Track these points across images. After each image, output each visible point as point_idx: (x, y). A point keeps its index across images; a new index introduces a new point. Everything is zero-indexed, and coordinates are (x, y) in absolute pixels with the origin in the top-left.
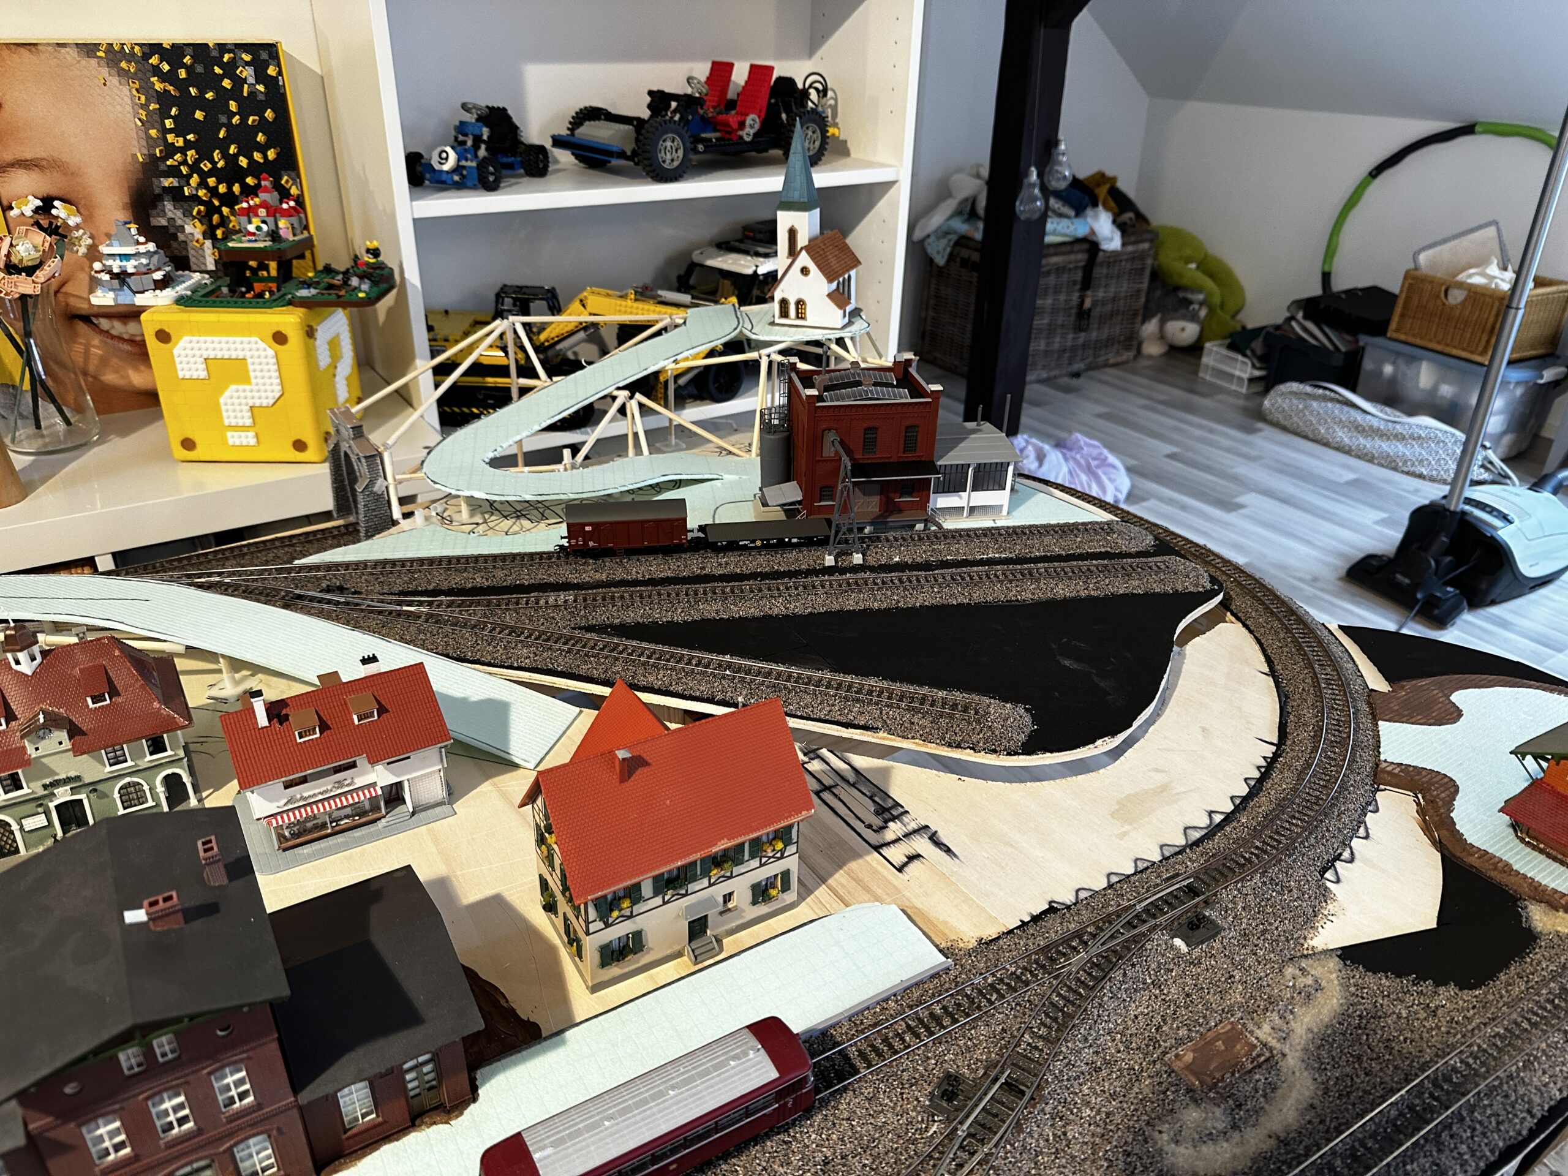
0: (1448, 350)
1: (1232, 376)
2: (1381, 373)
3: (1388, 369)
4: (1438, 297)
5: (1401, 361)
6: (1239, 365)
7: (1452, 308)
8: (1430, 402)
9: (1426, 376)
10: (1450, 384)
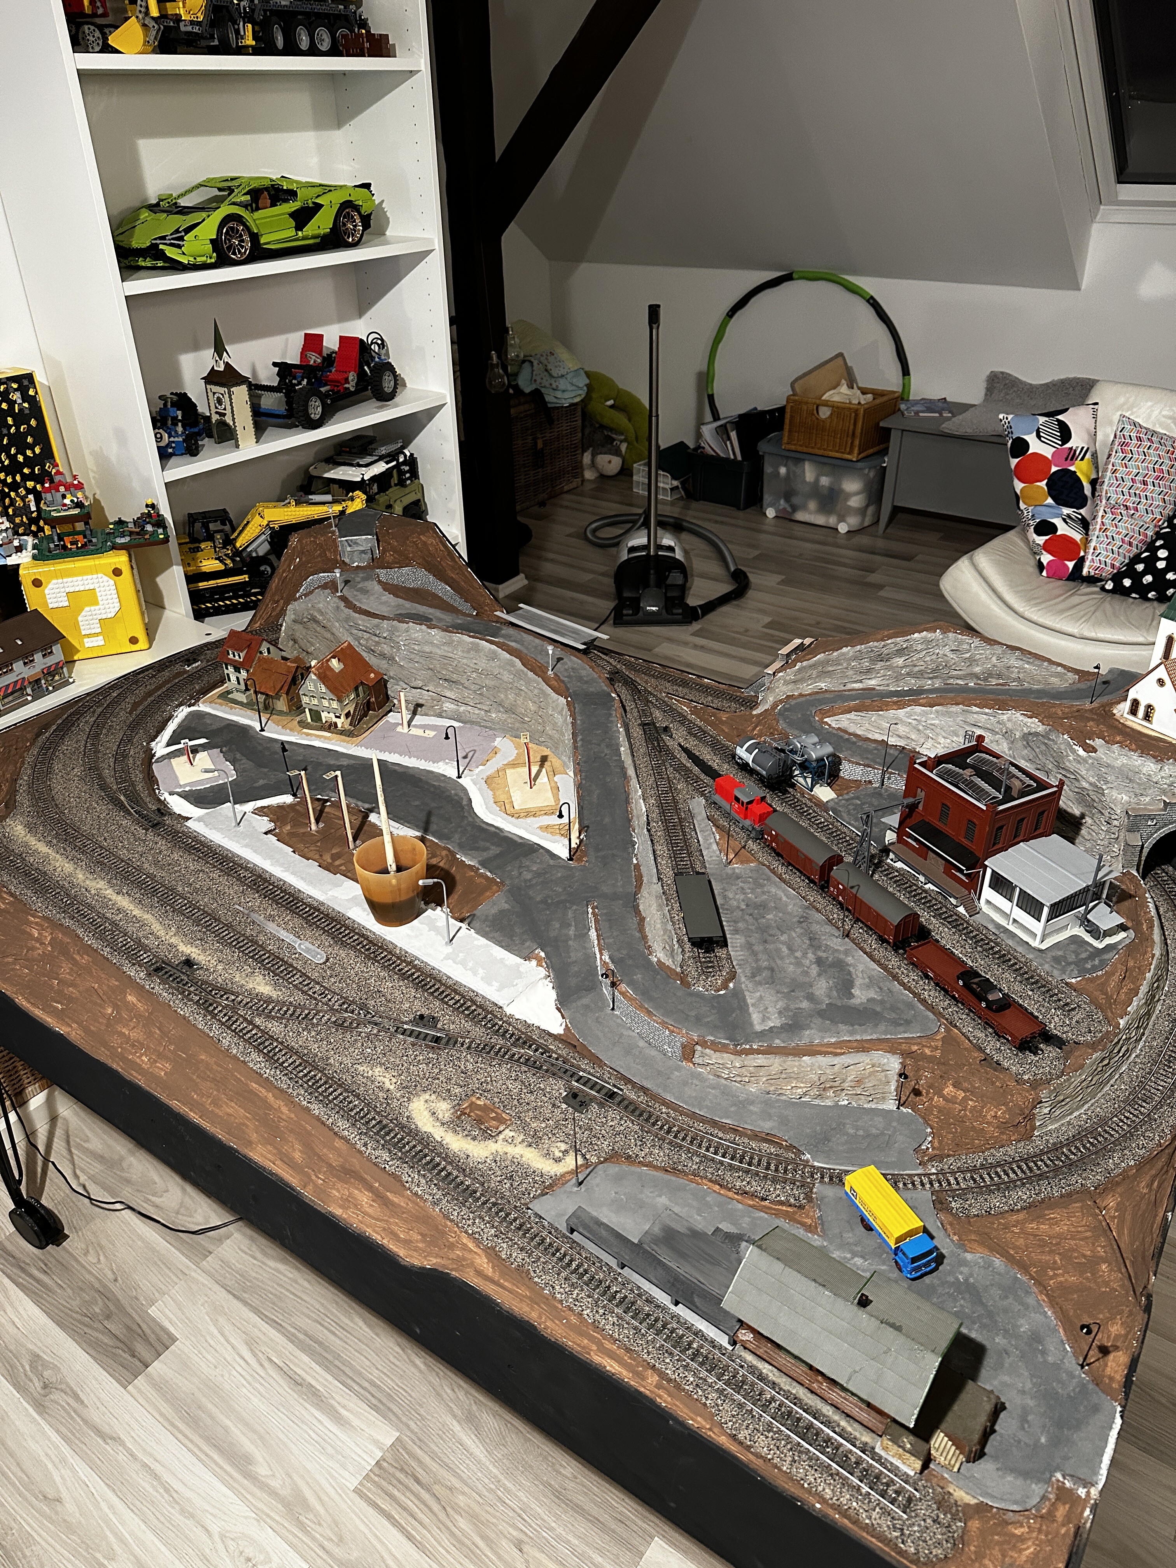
0: (818, 452)
2: (778, 474)
3: (783, 470)
4: (813, 414)
5: (790, 464)
7: (824, 421)
8: (815, 491)
9: (809, 472)
10: (826, 476)
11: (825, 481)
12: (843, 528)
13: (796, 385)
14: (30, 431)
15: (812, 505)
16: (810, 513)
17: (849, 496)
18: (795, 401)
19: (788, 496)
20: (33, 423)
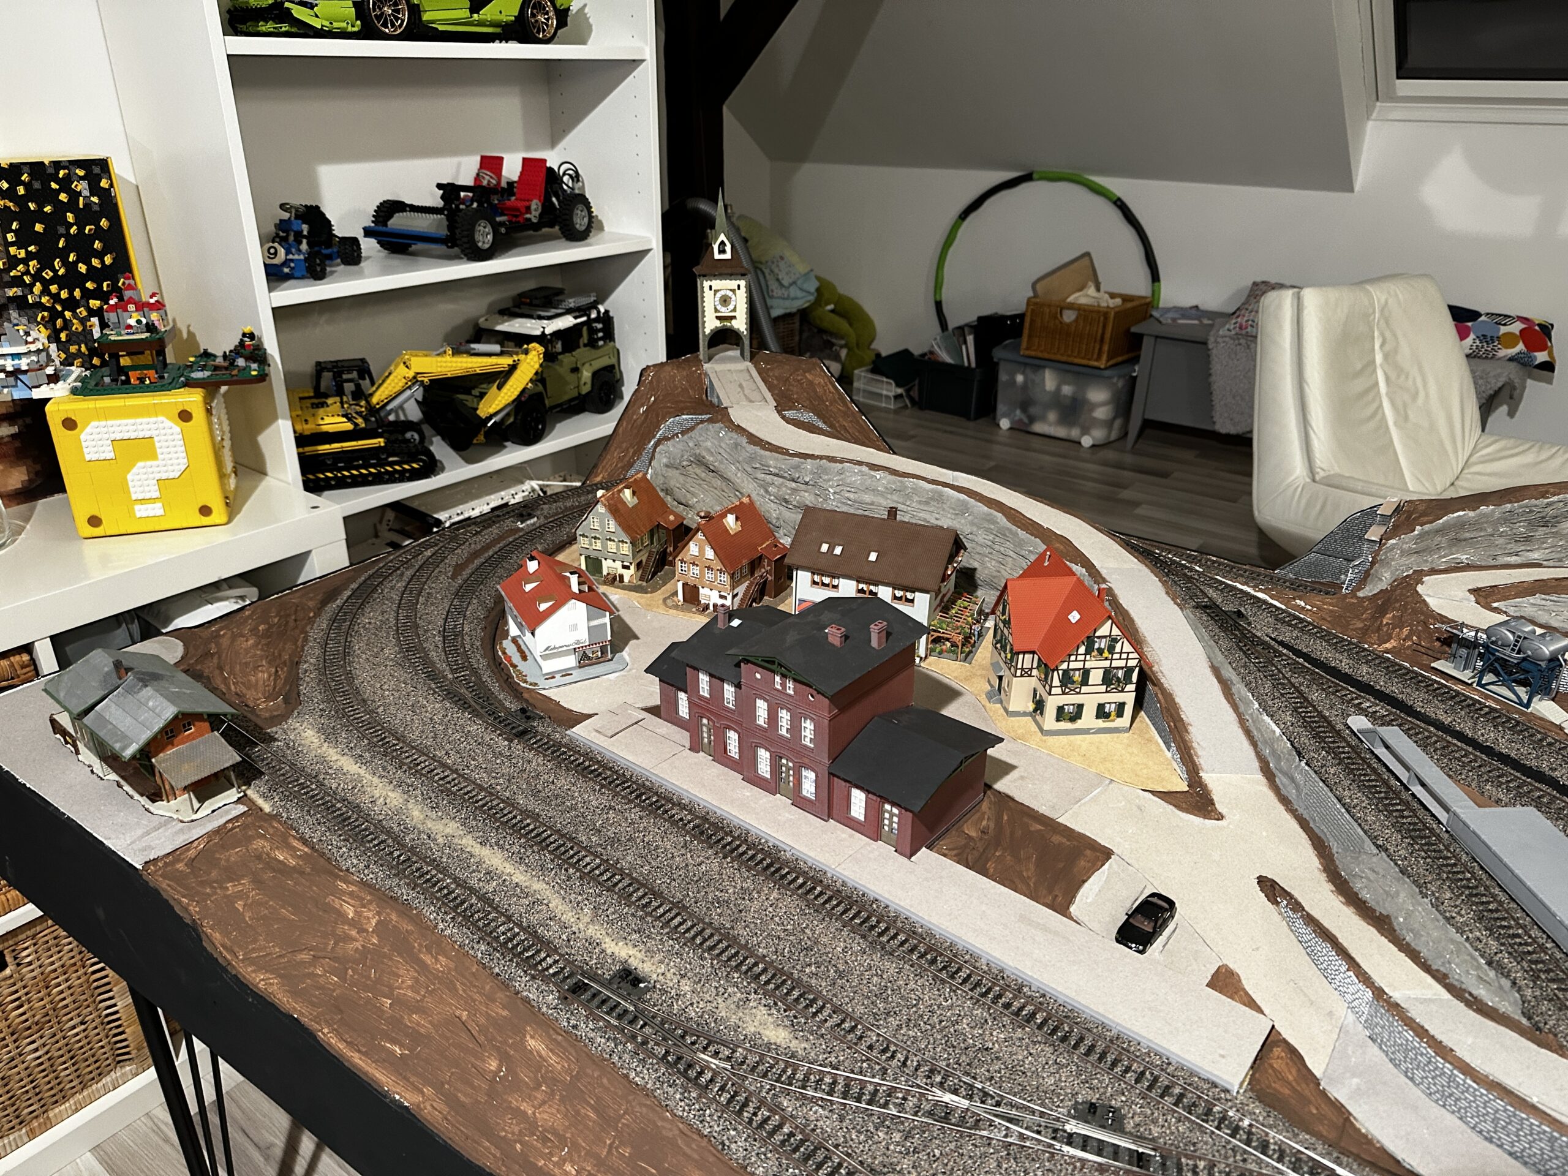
0: (1071, 360)
1: (881, 395)
2: (1015, 382)
3: (1020, 378)
4: (1056, 318)
5: (1028, 371)
6: (885, 386)
7: (1068, 325)
8: (1056, 401)
9: (1050, 380)
10: (1069, 384)
11: (1067, 390)
12: (1087, 441)
13: (1038, 287)
14: (99, 233)
15: (1052, 416)
16: (1050, 425)
17: (1093, 406)
18: (1036, 304)
19: (1025, 405)
20: (104, 223)
